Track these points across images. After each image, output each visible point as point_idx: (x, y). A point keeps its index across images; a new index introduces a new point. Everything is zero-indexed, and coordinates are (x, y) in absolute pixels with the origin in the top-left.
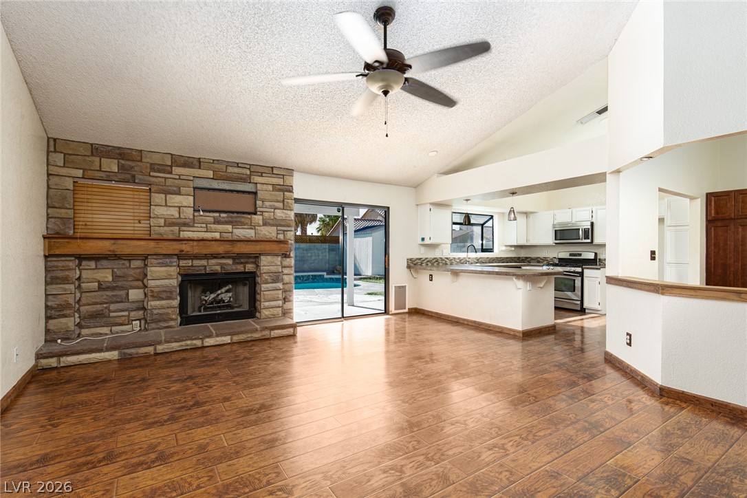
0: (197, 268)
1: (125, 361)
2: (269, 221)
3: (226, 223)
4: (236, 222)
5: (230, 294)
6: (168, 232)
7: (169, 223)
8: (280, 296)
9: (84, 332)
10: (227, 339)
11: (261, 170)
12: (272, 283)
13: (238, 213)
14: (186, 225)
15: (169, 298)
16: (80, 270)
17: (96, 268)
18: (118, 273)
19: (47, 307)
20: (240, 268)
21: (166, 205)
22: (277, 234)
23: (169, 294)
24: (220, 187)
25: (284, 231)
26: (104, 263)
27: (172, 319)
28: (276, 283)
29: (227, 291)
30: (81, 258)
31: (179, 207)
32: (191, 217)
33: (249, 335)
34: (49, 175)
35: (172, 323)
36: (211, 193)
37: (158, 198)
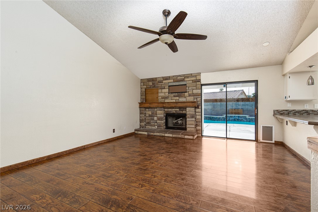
0: (169, 112)
1: (148, 135)
2: (191, 94)
3: (177, 96)
4: (180, 96)
5: (181, 121)
6: (162, 101)
7: (162, 98)
8: (194, 123)
9: (147, 127)
10: (171, 135)
11: (188, 76)
12: (191, 118)
13: (181, 92)
14: (166, 98)
15: (161, 120)
16: (146, 111)
17: (149, 111)
18: (152, 112)
19: (140, 120)
20: (181, 112)
21: (162, 93)
22: (194, 99)
23: (161, 119)
24: (176, 85)
25: (197, 98)
26: (150, 109)
27: (162, 127)
28: (192, 118)
29: (180, 120)
30: (146, 108)
31: (165, 93)
32: (168, 95)
33: (177, 136)
34: (141, 88)
35: (162, 128)
36: (173, 87)
37: (160, 91)
